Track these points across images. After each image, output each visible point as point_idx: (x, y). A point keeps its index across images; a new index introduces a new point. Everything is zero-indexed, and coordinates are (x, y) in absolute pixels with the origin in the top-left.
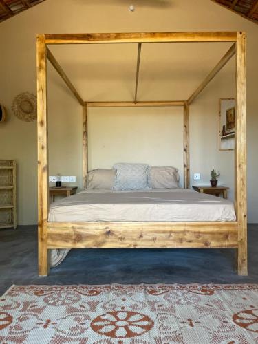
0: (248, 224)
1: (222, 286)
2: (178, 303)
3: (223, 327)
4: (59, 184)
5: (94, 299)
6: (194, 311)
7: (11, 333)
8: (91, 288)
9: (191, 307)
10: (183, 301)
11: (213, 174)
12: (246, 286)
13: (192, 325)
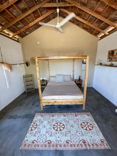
0: (87, 88)
1: (79, 113)
2: (70, 120)
3: (78, 128)
4: (43, 80)
5: (53, 118)
6: (73, 122)
7: (38, 130)
8: (52, 114)
9: (72, 121)
10: (71, 119)
11: (80, 77)
12: (84, 113)
13: (72, 127)
